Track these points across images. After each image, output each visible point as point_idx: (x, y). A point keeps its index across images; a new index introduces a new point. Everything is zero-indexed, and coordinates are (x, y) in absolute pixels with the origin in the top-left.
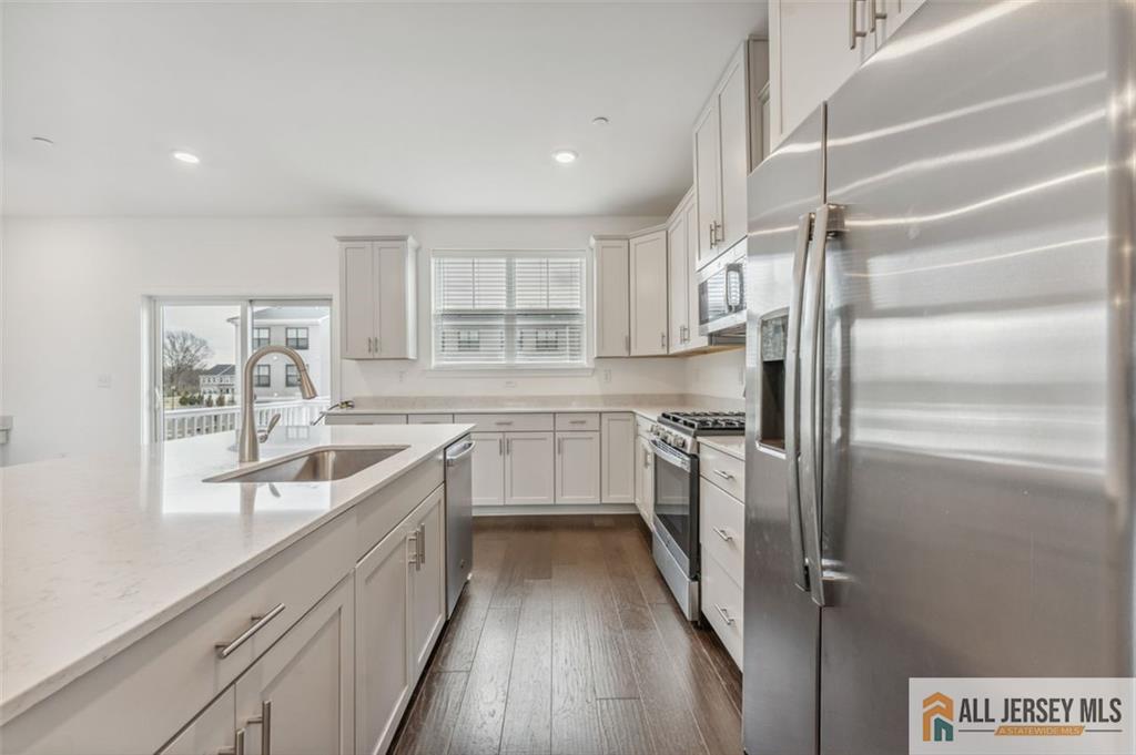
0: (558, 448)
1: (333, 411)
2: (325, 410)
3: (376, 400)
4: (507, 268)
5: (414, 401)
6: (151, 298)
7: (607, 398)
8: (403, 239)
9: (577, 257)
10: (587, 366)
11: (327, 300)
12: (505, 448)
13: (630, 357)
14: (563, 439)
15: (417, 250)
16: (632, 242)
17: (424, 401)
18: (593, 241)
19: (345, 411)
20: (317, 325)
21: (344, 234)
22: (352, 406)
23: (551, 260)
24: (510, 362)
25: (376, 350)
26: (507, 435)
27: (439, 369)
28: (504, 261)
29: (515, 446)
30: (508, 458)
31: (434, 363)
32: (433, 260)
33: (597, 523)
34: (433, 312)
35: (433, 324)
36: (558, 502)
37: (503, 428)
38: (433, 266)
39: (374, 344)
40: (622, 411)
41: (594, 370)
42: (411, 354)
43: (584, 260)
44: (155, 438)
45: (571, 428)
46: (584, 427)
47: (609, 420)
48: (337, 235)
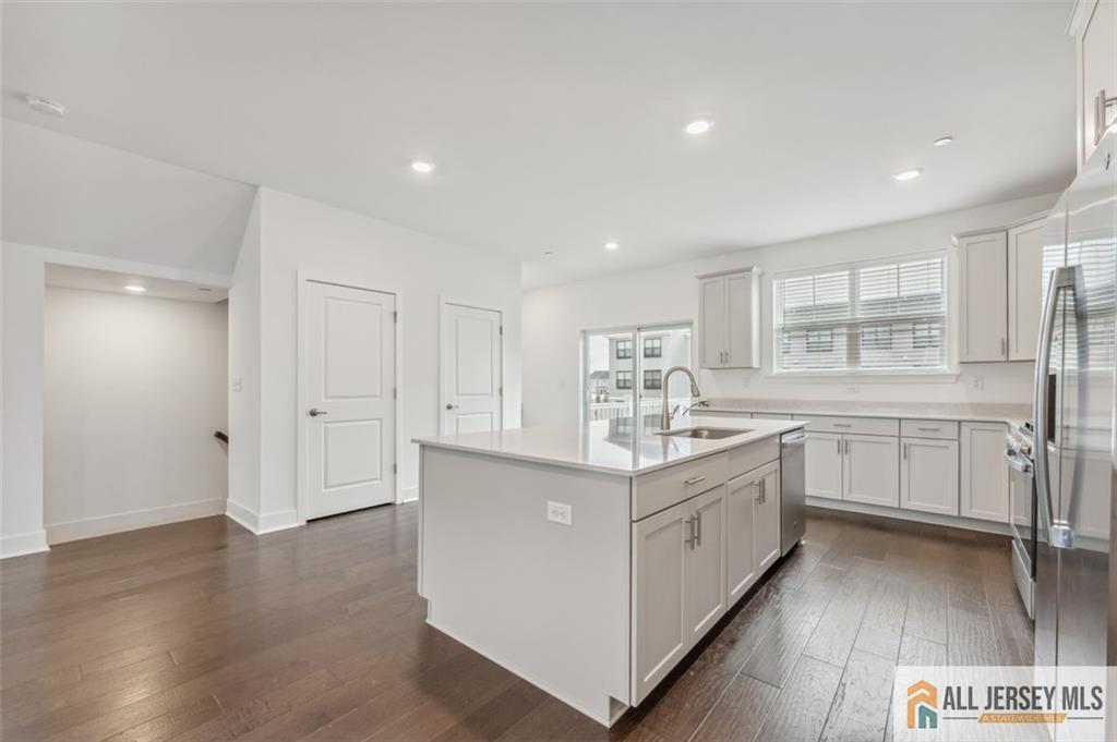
0: (904, 453)
1: (694, 408)
2: (688, 406)
3: (728, 402)
4: (850, 279)
5: (758, 403)
6: (584, 332)
7: (976, 407)
8: (749, 270)
9: (938, 257)
10: (949, 372)
11: (689, 324)
12: (844, 448)
13: (1007, 361)
14: (910, 445)
15: (761, 276)
16: (1012, 233)
17: (766, 403)
18: (955, 240)
19: (702, 408)
20: (668, 335)
21: (702, 273)
22: (707, 405)
23: (901, 265)
24: (853, 369)
25: (726, 361)
26: (845, 437)
27: (779, 377)
28: (847, 273)
29: (854, 447)
30: (846, 458)
31: (776, 370)
32: (775, 282)
33: (950, 534)
34: (774, 327)
35: (775, 336)
36: (902, 506)
37: (843, 430)
38: (774, 286)
39: (724, 357)
40: (991, 420)
41: (958, 377)
42: (755, 364)
43: (945, 259)
44: (586, 419)
45: (920, 434)
46: (938, 435)
47: (972, 430)
48: (697, 274)
